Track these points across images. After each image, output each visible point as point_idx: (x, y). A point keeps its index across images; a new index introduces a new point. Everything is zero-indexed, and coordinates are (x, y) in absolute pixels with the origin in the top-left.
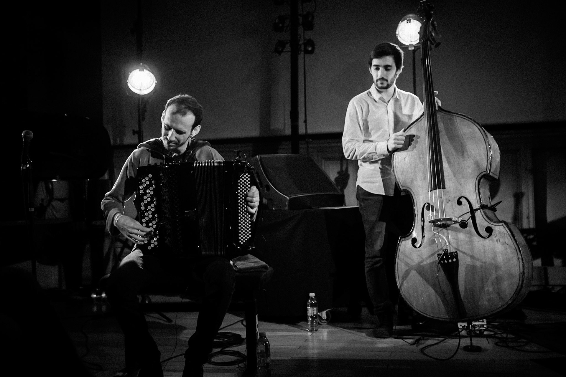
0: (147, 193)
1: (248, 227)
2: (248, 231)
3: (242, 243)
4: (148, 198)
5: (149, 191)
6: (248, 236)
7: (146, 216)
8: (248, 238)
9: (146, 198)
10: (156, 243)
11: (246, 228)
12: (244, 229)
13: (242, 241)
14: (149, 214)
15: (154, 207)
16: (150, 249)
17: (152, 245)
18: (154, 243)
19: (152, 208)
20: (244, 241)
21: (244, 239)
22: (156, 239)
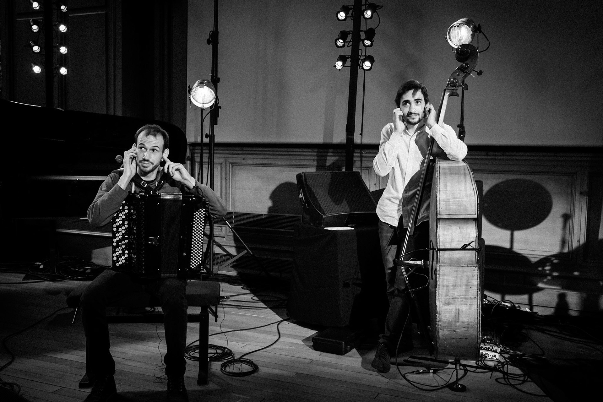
0: (120, 217)
1: (199, 254)
2: (199, 257)
3: (193, 268)
4: (120, 221)
5: (121, 215)
6: (199, 262)
7: (117, 237)
8: (199, 263)
9: (118, 221)
10: (124, 261)
11: (197, 255)
12: (195, 256)
13: (193, 266)
14: (120, 235)
15: (124, 230)
16: (118, 266)
17: (120, 262)
18: (121, 261)
19: (122, 230)
20: (195, 266)
21: (195, 265)
22: (124, 257)
